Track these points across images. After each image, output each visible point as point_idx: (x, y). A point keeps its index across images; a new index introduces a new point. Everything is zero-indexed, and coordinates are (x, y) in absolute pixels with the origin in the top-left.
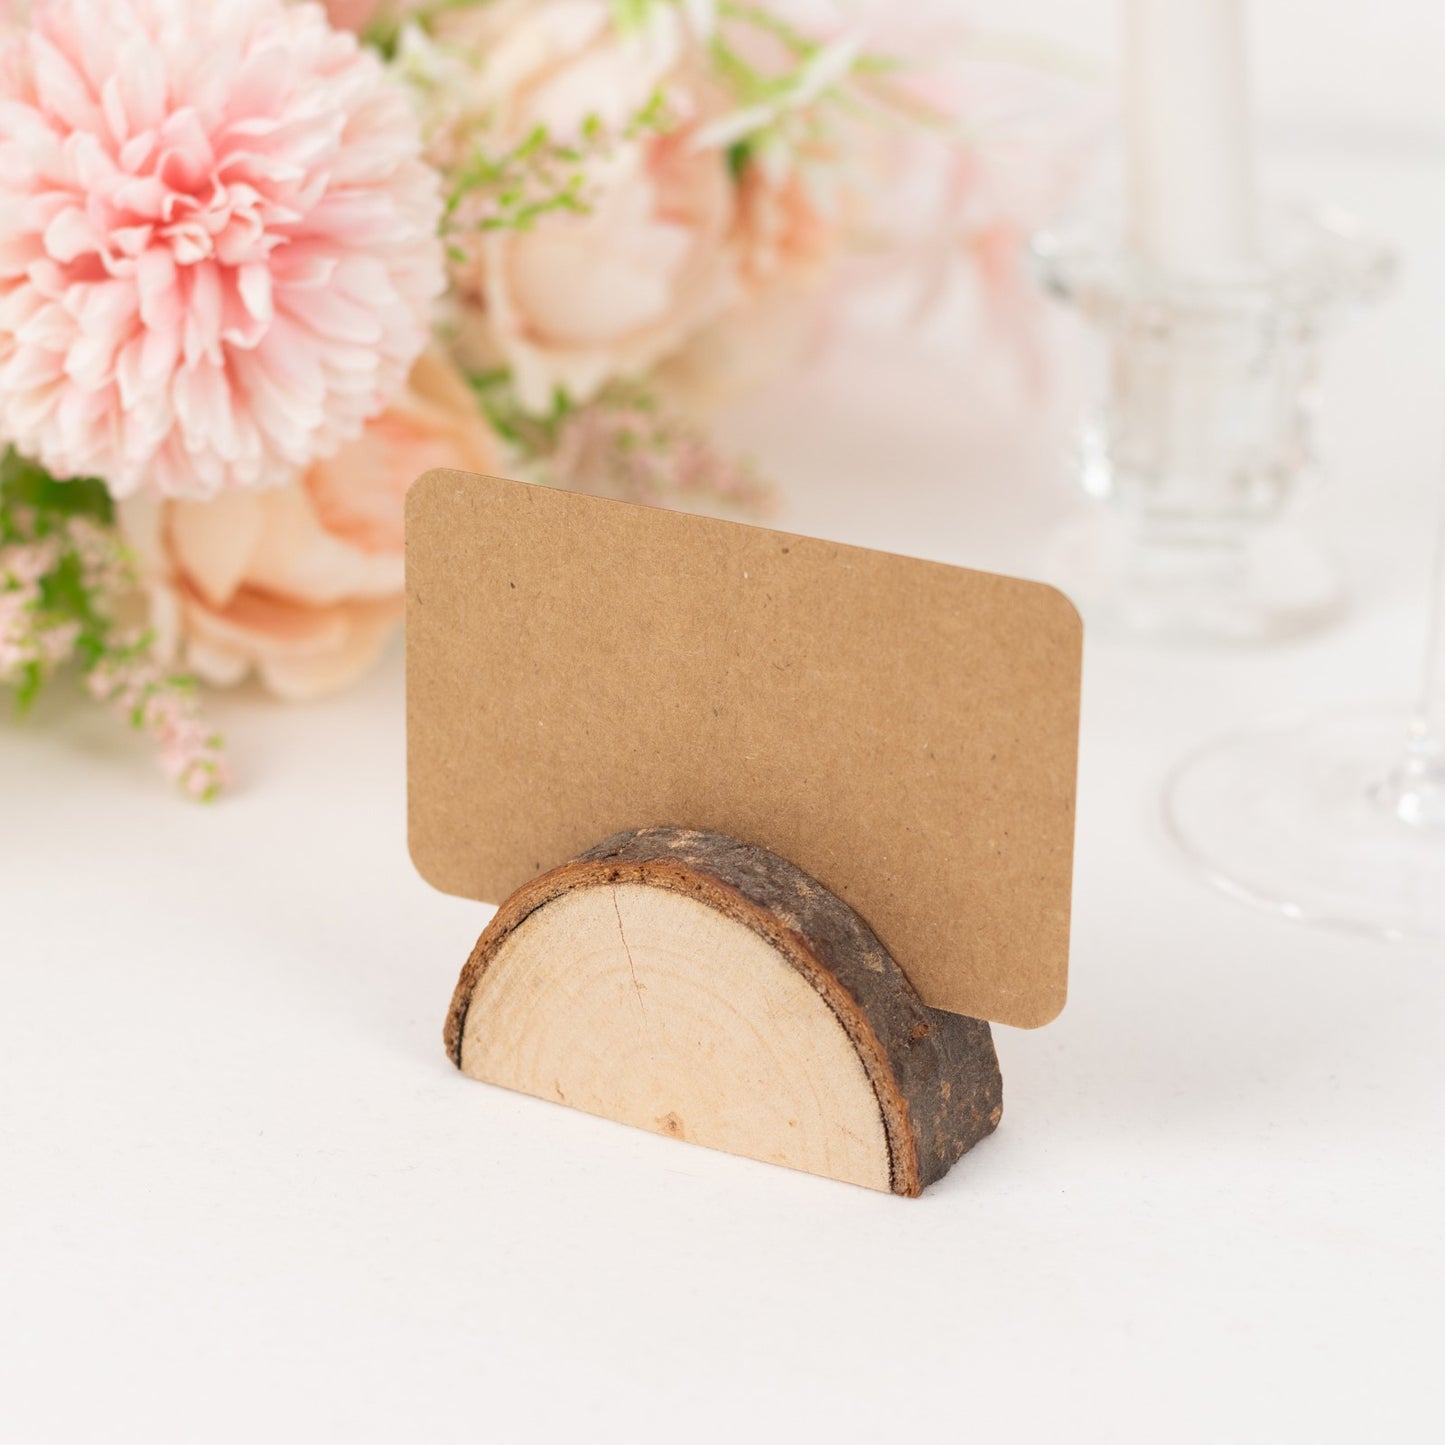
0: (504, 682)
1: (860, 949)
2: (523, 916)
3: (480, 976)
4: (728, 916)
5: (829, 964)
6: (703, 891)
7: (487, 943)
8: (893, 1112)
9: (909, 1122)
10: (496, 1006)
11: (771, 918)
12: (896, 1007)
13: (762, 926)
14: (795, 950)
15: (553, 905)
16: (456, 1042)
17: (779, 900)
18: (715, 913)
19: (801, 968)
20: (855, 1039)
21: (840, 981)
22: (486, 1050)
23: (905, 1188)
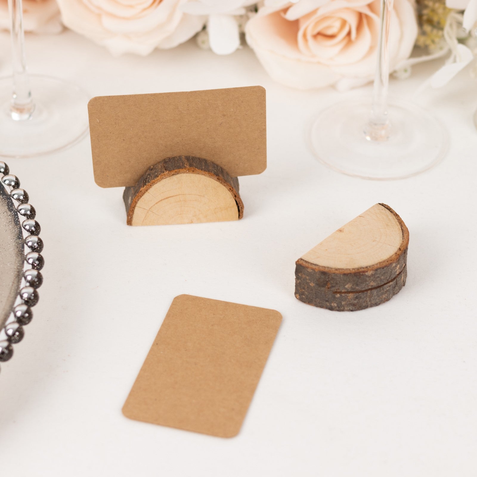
2: (403, 230)
3: (395, 217)
4: (378, 263)
5: (355, 274)
6: (386, 262)
7: (402, 222)
8: (316, 267)
9: (312, 269)
10: (387, 216)
11: (372, 270)
12: (337, 284)
13: (372, 267)
14: (363, 270)
15: (401, 236)
16: (384, 206)
17: (375, 275)
18: (380, 261)
19: (358, 269)
20: (336, 270)
21: (351, 274)
22: (379, 210)
23: (299, 260)
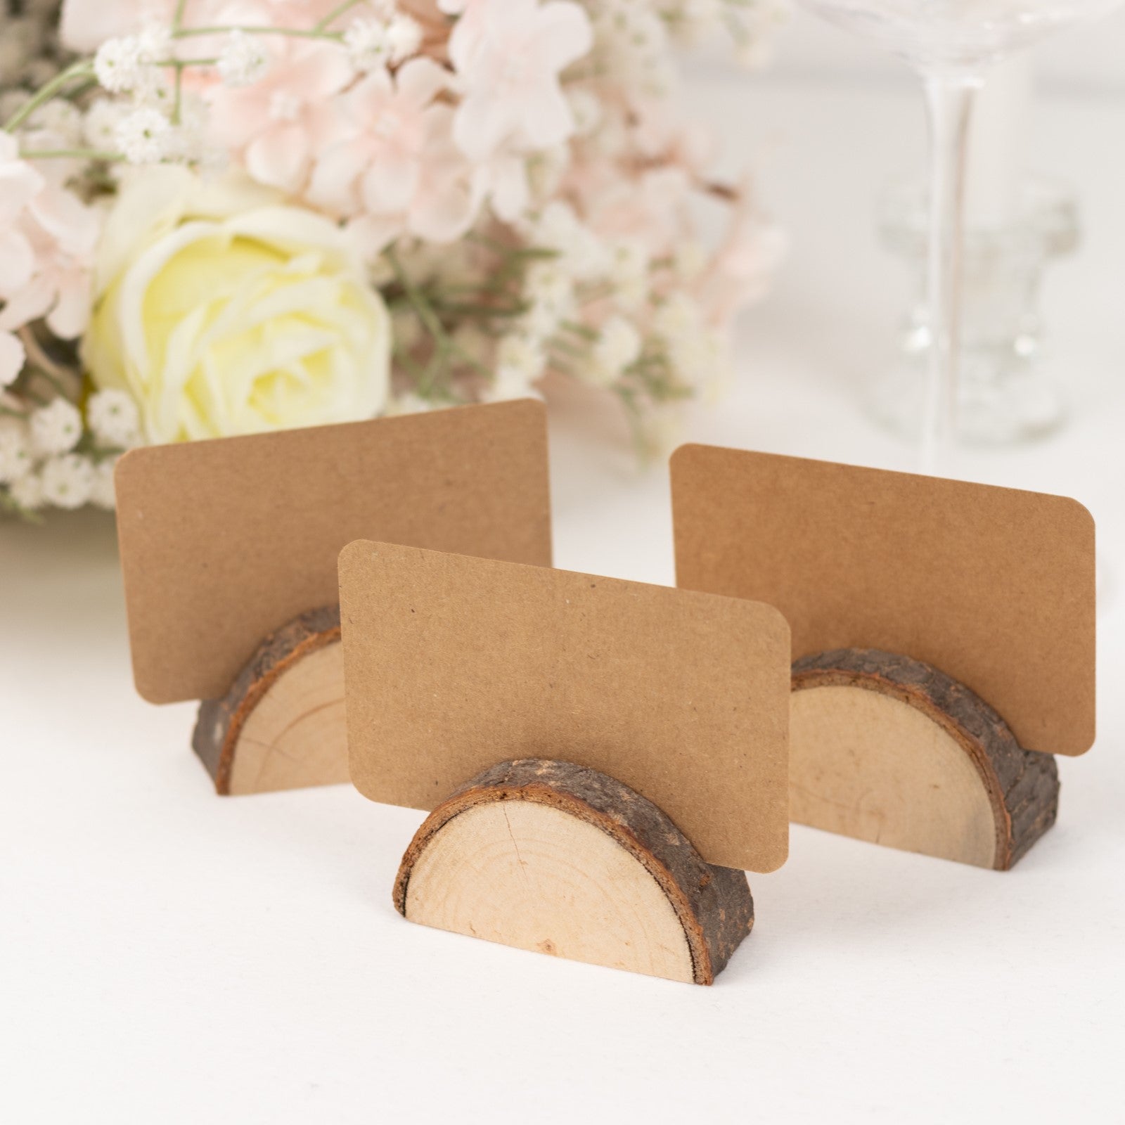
0: (410, 670)
1: (663, 832)
2: (443, 823)
3: (416, 859)
4: (580, 819)
5: (647, 846)
6: (563, 804)
7: (420, 839)
8: (693, 934)
9: (704, 940)
10: (428, 878)
11: (608, 819)
12: (690, 867)
13: (602, 824)
14: (625, 838)
15: (463, 815)
16: (402, 901)
17: (612, 806)
18: (571, 818)
19: (630, 849)
20: (666, 891)
21: (655, 856)
22: (422, 905)
23: (703, 980)
